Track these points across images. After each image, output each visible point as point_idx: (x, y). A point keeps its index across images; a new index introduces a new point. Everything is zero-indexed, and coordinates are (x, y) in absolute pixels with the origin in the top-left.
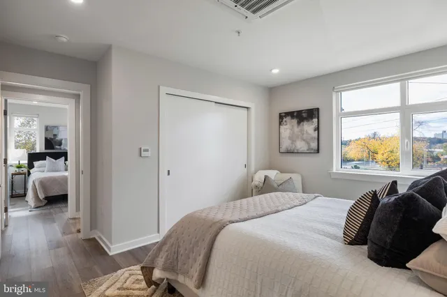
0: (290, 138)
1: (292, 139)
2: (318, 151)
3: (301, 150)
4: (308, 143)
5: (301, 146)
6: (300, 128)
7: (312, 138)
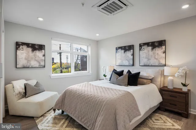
0: (26, 59)
1: (28, 59)
2: (44, 67)
3: (34, 66)
4: (39, 63)
5: (34, 63)
6: (33, 54)
7: (42, 60)
